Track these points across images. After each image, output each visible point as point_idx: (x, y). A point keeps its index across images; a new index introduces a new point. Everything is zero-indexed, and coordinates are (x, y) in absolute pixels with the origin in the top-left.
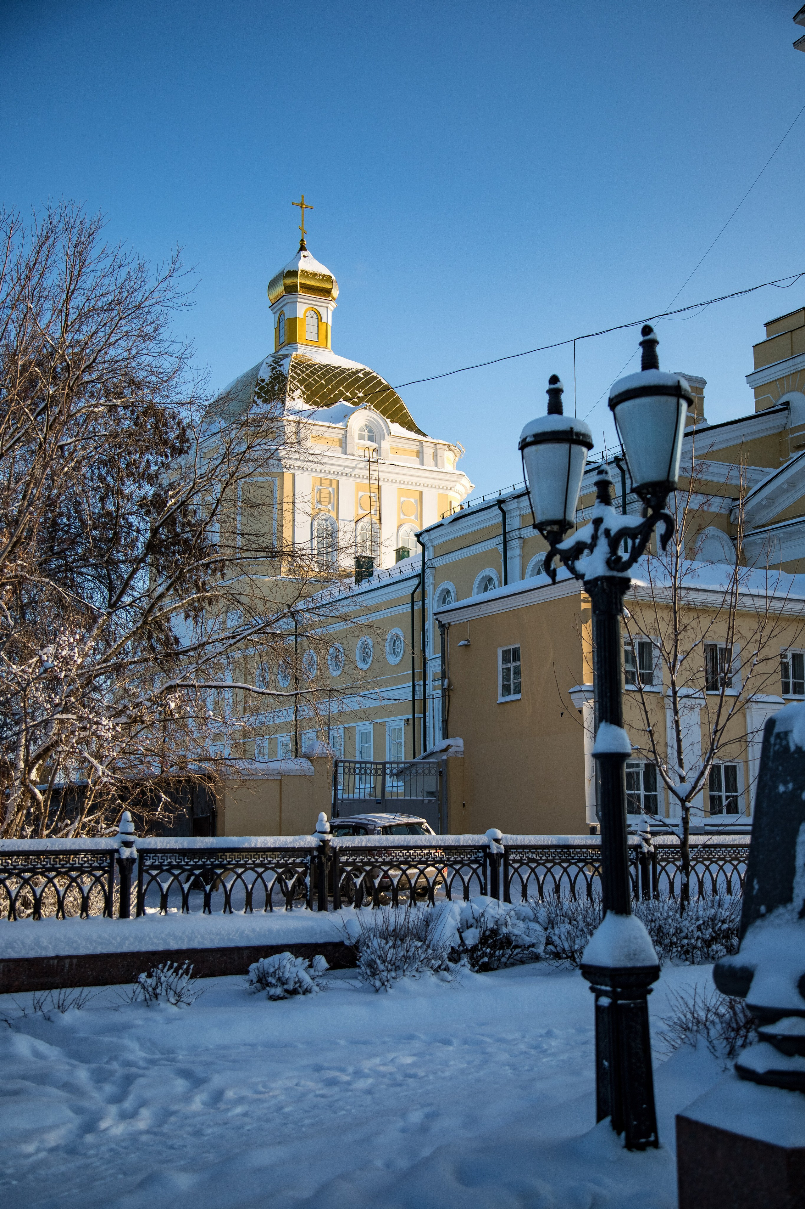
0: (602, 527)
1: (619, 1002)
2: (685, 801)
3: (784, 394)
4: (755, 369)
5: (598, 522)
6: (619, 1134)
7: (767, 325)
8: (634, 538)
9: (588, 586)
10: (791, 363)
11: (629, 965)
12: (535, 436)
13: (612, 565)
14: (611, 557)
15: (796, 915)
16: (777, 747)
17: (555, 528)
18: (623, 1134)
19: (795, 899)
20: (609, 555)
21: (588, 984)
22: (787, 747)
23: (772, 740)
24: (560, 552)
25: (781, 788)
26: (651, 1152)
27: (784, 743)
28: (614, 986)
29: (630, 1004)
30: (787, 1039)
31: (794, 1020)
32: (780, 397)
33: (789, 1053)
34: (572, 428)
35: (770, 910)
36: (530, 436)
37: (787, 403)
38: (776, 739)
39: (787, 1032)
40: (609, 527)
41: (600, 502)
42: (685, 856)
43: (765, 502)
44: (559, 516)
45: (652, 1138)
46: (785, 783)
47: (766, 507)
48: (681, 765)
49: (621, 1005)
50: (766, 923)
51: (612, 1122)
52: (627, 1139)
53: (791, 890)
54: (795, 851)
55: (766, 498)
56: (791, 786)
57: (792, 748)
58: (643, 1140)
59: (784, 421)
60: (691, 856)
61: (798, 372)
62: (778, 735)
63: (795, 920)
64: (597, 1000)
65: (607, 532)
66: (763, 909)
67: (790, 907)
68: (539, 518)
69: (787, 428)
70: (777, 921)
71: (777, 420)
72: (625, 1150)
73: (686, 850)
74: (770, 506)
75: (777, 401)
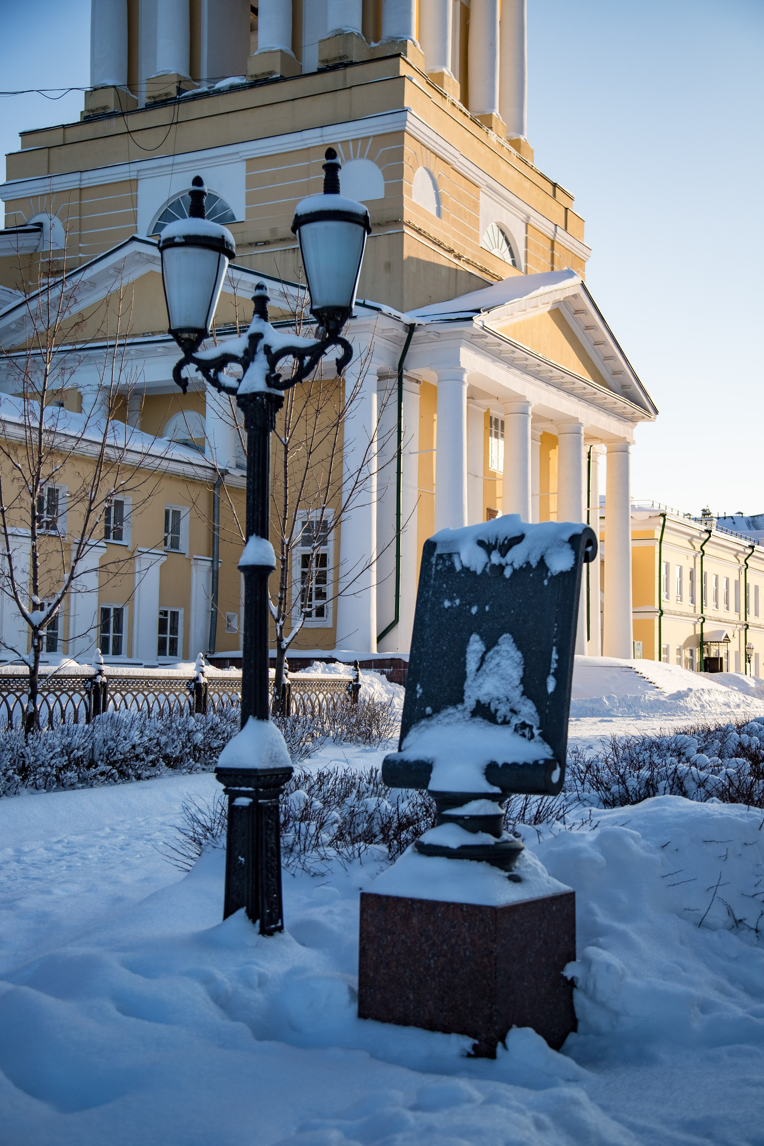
0: (261, 343)
1: (260, 801)
2: (38, 629)
3: (38, 214)
4: (7, 180)
5: (256, 338)
6: (254, 922)
7: (22, 134)
8: (301, 359)
9: (242, 400)
10: (47, 181)
11: (271, 767)
12: (185, 237)
13: (273, 382)
14: (270, 373)
15: (467, 714)
16: (439, 568)
17: (193, 336)
18: (258, 922)
19: (466, 699)
20: (268, 372)
21: (222, 787)
22: (452, 567)
23: (433, 560)
24: (197, 361)
25: (447, 604)
26: (278, 935)
27: (448, 563)
28: (257, 788)
29: (268, 803)
30: (473, 818)
31: (483, 801)
32: (33, 217)
33: (474, 831)
34: (223, 236)
35: (437, 710)
36: (179, 237)
37: (40, 224)
38: (437, 560)
39: (475, 813)
40: (270, 344)
41: (260, 317)
42: (33, 685)
43: (13, 326)
44: (200, 325)
45: (279, 924)
46: (451, 599)
47: (15, 331)
48: (36, 592)
49: (261, 803)
50: (433, 722)
51: (247, 911)
52: (262, 926)
53: (462, 692)
54: (465, 659)
55: (15, 322)
56: (458, 602)
57: (458, 567)
58: (273, 926)
59: (36, 243)
60: (39, 686)
61: (53, 193)
62: (440, 556)
63: (467, 718)
64: (231, 800)
65: (267, 349)
66: (429, 710)
67: (460, 707)
68: (177, 324)
69: (38, 251)
70: (447, 720)
71: (28, 241)
72: (261, 936)
73: (35, 679)
74: (18, 331)
75: (29, 220)
